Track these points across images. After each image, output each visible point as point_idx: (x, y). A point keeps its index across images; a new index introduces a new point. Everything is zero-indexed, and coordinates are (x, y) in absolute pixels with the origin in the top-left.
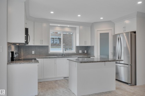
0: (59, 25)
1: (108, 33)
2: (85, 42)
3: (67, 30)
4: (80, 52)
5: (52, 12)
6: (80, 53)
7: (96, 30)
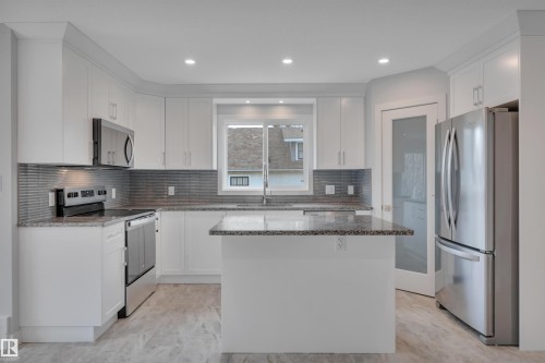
0: (248, 102)
1: (425, 117)
2: (342, 156)
3: (281, 114)
4: (330, 190)
5: (190, 62)
6: (329, 196)
7: (377, 108)
